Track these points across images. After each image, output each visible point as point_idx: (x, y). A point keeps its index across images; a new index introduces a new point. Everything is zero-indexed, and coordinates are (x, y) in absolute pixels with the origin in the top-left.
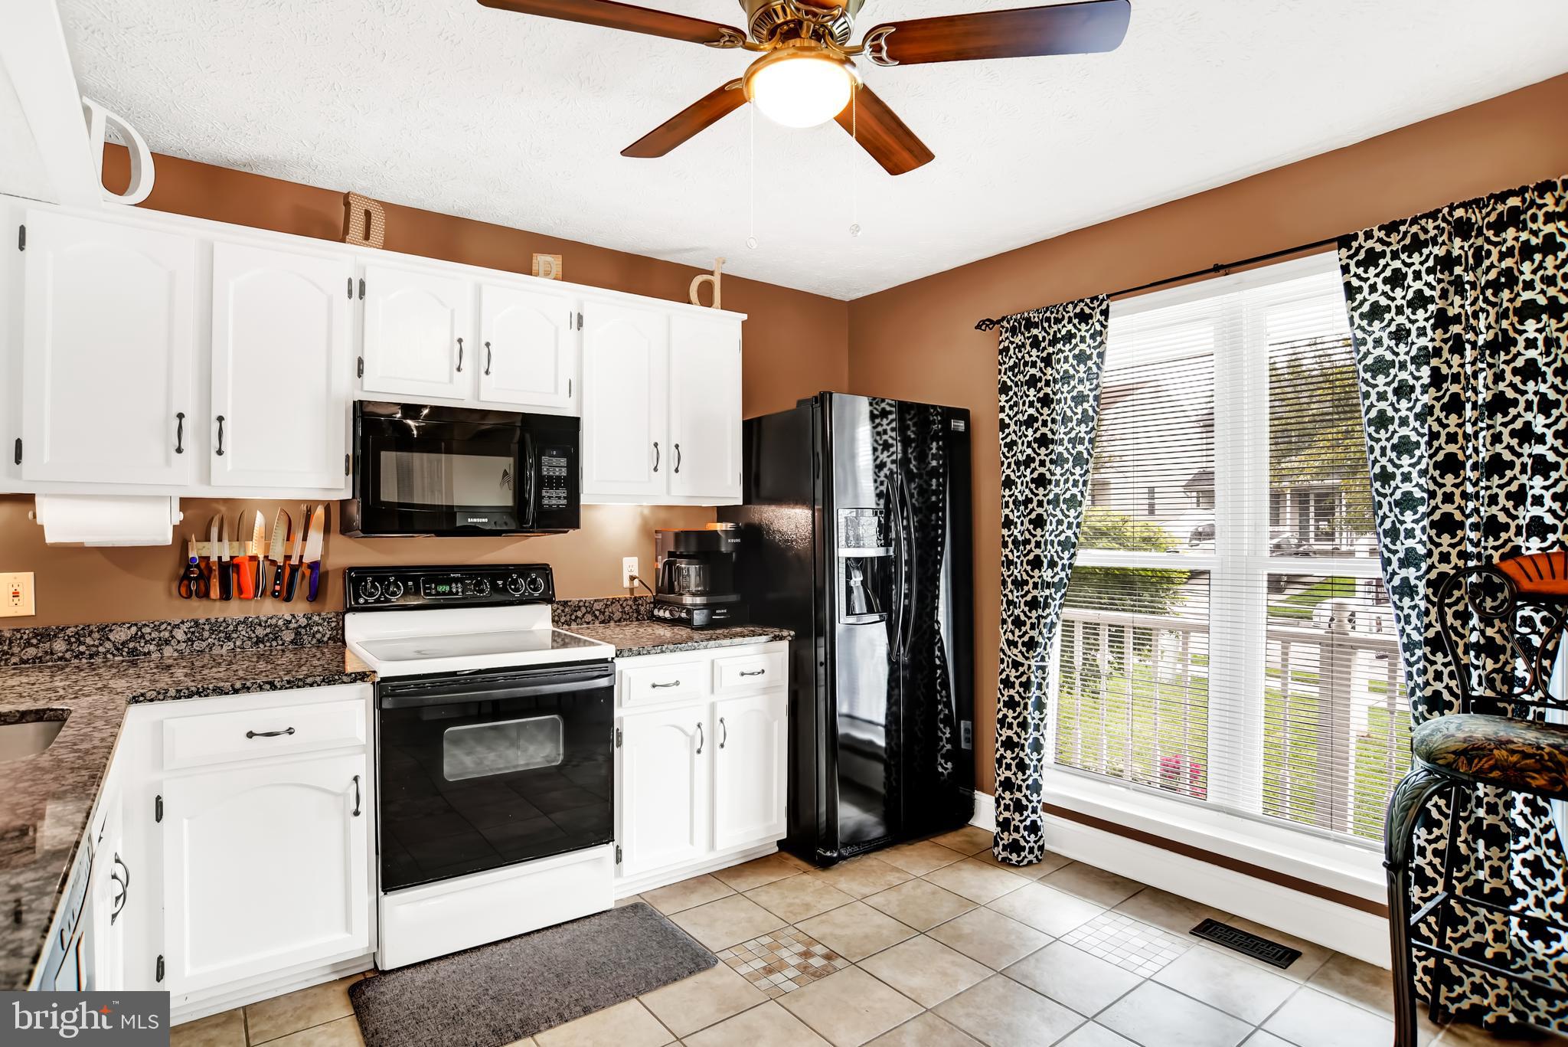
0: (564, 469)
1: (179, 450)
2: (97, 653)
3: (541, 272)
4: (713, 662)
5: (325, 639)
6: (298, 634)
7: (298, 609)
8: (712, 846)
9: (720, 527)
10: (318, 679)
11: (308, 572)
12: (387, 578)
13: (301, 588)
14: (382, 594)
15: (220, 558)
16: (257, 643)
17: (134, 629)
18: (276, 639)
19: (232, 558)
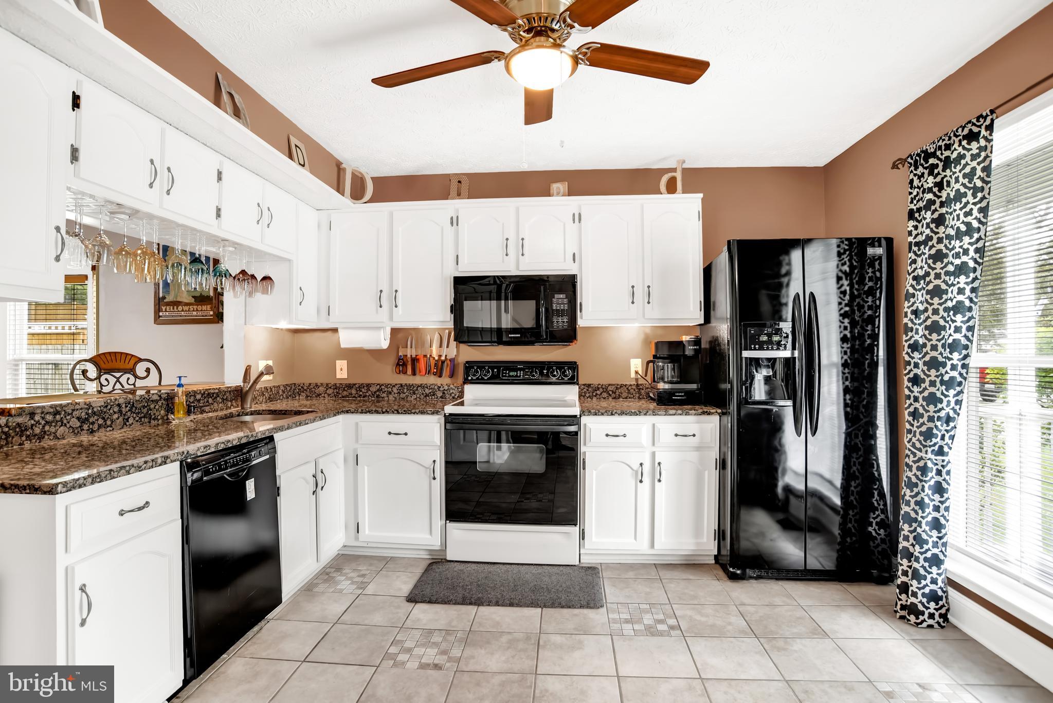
0: (566, 305)
1: (381, 307)
2: (366, 396)
3: (555, 194)
4: (654, 425)
5: (456, 397)
6: (444, 393)
7: (445, 381)
8: (652, 545)
9: (685, 338)
10: (417, 411)
11: (449, 363)
12: (484, 367)
13: (446, 371)
14: (480, 375)
15: (411, 356)
16: (426, 396)
17: (378, 386)
18: (434, 395)
19: (416, 356)
